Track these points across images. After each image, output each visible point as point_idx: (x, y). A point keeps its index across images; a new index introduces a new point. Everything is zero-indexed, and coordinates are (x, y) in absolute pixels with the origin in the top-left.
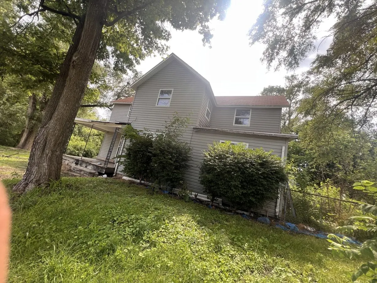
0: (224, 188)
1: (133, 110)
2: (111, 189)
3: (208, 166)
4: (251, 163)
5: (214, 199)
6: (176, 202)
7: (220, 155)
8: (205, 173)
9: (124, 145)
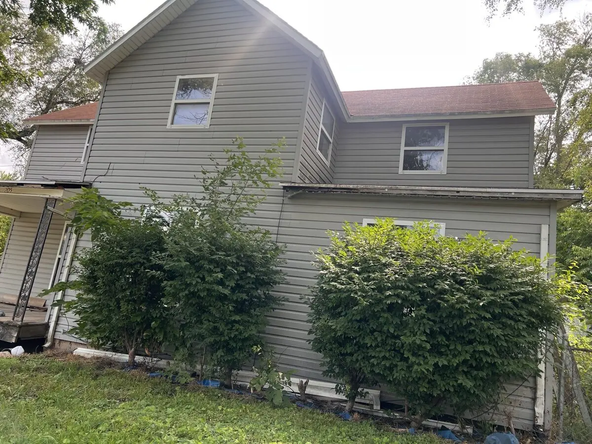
0: (382, 355)
1: (96, 141)
2: (38, 388)
3: (332, 296)
4: (454, 276)
5: (357, 394)
6: (245, 411)
7: (365, 261)
8: (325, 316)
9: (74, 252)
